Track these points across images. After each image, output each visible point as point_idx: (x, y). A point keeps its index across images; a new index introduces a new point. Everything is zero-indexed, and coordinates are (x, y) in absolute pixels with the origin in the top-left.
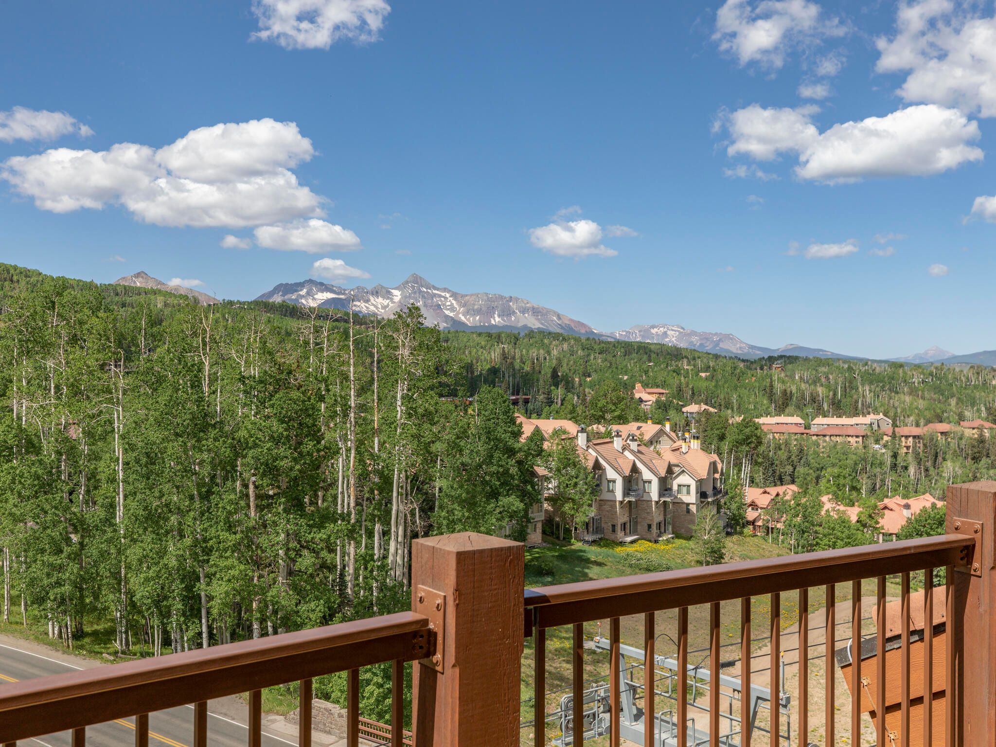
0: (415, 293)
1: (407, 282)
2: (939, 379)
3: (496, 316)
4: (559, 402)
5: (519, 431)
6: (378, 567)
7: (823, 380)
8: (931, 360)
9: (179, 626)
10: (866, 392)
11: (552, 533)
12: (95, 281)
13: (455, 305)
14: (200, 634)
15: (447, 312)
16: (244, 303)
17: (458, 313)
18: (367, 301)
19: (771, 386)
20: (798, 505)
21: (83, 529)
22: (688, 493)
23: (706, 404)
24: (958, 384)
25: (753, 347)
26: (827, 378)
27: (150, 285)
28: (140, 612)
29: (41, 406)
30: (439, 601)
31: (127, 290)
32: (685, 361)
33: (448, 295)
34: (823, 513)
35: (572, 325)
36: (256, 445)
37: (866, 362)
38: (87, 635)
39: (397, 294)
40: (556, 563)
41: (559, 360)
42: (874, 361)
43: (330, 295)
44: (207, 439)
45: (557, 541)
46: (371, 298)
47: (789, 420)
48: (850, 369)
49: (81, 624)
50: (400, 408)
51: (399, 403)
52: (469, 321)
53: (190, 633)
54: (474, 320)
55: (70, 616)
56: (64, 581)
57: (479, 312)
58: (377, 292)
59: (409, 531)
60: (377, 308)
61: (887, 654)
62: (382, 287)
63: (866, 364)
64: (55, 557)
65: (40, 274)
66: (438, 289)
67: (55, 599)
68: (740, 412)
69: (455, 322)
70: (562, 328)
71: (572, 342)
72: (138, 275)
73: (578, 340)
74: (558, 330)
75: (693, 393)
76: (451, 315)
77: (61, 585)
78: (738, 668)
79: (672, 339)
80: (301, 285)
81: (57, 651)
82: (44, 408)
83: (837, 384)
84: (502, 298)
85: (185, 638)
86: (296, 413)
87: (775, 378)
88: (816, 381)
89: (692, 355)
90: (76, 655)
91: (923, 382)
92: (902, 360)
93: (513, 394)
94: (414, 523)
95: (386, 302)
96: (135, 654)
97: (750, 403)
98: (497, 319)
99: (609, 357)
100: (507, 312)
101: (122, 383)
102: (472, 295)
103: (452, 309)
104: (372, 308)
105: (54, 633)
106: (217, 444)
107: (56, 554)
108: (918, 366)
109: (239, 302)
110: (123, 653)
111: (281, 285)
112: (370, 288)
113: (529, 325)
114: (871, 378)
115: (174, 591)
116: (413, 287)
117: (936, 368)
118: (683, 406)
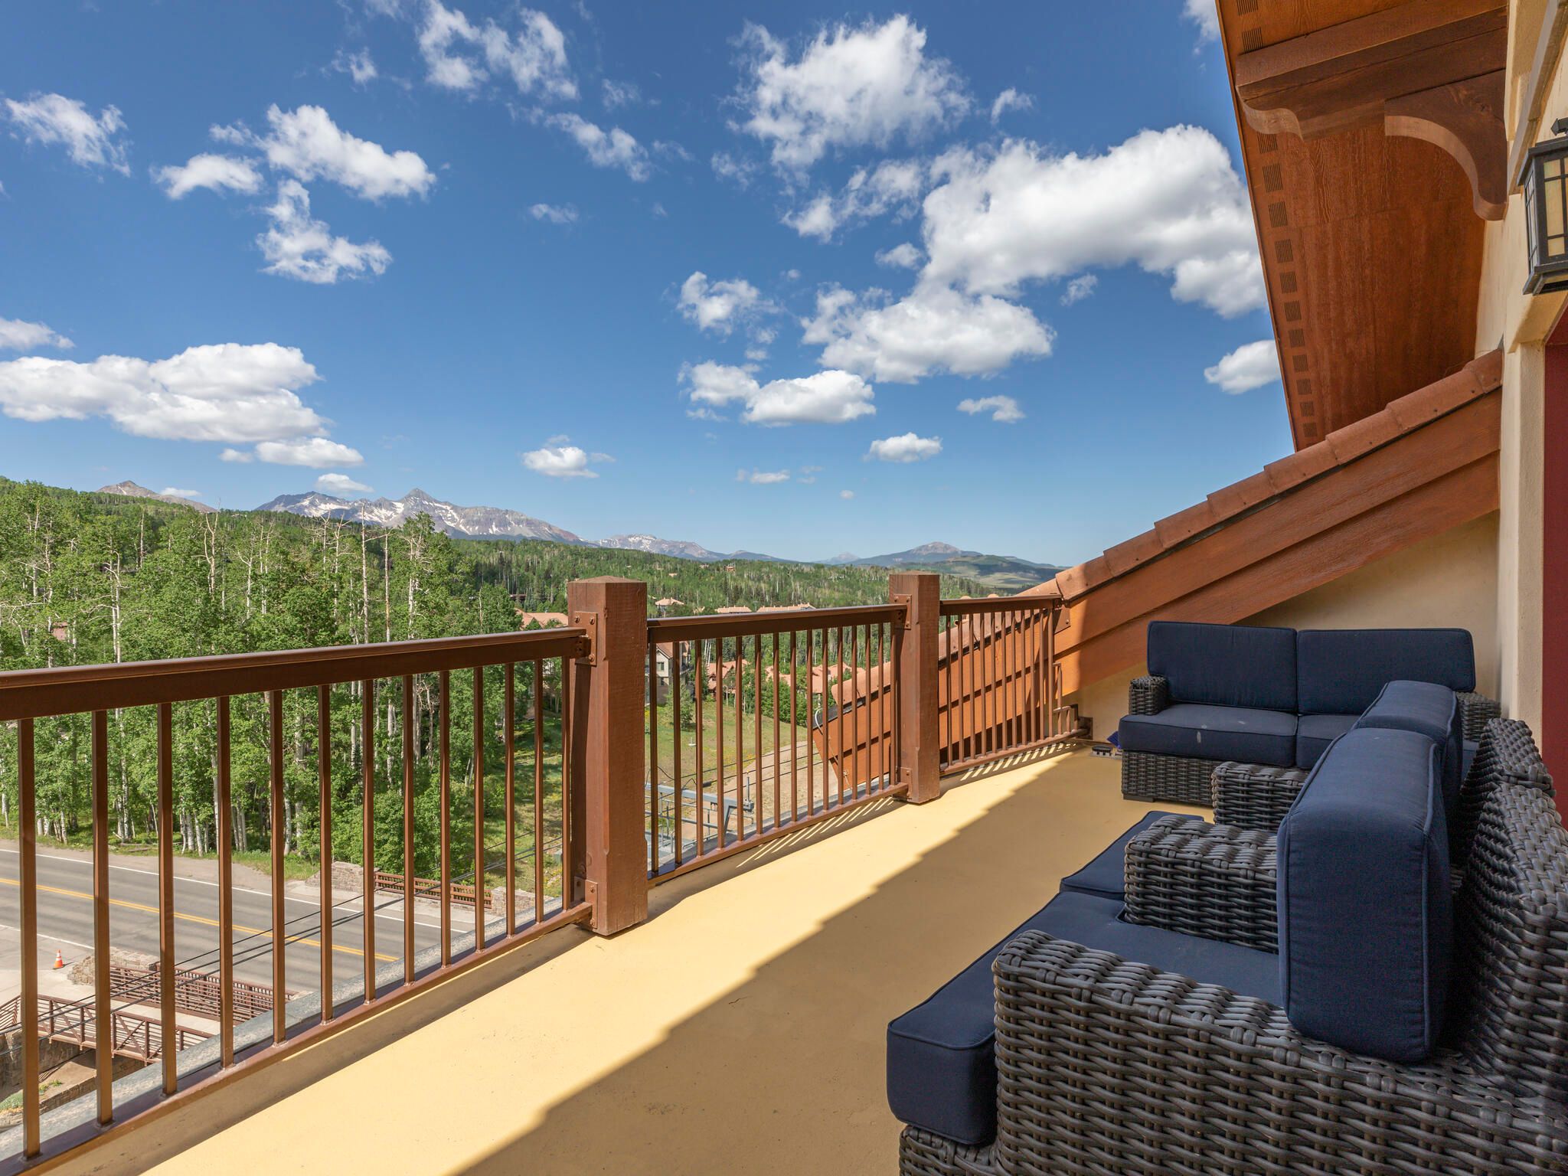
0: (417, 506)
1: (410, 496)
2: (849, 576)
3: (494, 526)
4: (552, 599)
5: (520, 621)
6: (392, 743)
7: (765, 578)
8: (844, 562)
9: (188, 808)
10: (797, 586)
11: (549, 707)
12: (74, 489)
13: (456, 517)
14: (212, 816)
15: (448, 523)
16: (244, 513)
17: (459, 524)
18: (372, 512)
19: (726, 583)
20: (748, 675)
21: (76, 727)
22: (663, 669)
23: (675, 598)
24: (863, 579)
25: (711, 553)
26: (768, 577)
27: (138, 494)
28: (144, 801)
29: (23, 608)
30: (593, 618)
31: (112, 499)
32: (657, 564)
33: (449, 508)
34: (767, 680)
35: (562, 535)
36: (269, 637)
37: (797, 564)
38: (83, 829)
39: (400, 507)
40: (553, 732)
41: (551, 565)
42: (803, 563)
43: (333, 506)
44: (217, 634)
45: (554, 714)
46: (376, 511)
47: (740, 609)
48: (785, 569)
49: (75, 819)
50: (412, 604)
51: (411, 598)
52: (469, 530)
53: (202, 817)
54: (474, 529)
55: (64, 811)
56: (56, 777)
57: (478, 522)
58: (380, 505)
59: (420, 709)
60: (381, 519)
61: (830, 724)
62: (386, 500)
63: (797, 565)
64: (45, 755)
65: (7, 481)
66: (439, 503)
67: (46, 796)
68: (702, 604)
69: (456, 532)
70: (553, 537)
71: (562, 549)
72: (124, 485)
73: (567, 547)
74: (550, 539)
75: (664, 590)
76: (452, 525)
77: (52, 782)
78: (715, 786)
79: (646, 546)
80: (304, 496)
81: (49, 846)
82: (26, 610)
83: (775, 581)
84: (498, 511)
85: (197, 821)
86: (310, 607)
87: (729, 577)
88: (760, 579)
89: (663, 559)
90: (72, 849)
91: (838, 578)
92: (824, 563)
93: (511, 593)
94: (425, 702)
95: (389, 513)
96: (140, 842)
97: (709, 597)
98: (495, 529)
99: (594, 561)
100: (503, 523)
101: (118, 584)
102: (471, 508)
103: (453, 520)
104: (376, 519)
105: (43, 830)
106: (228, 637)
107: (45, 752)
108: (833, 568)
109: (238, 511)
110: (126, 841)
111: (282, 496)
112: (373, 500)
113: (524, 534)
114: (800, 574)
115: (182, 778)
116: (415, 500)
117: (847, 568)
118: (656, 600)
